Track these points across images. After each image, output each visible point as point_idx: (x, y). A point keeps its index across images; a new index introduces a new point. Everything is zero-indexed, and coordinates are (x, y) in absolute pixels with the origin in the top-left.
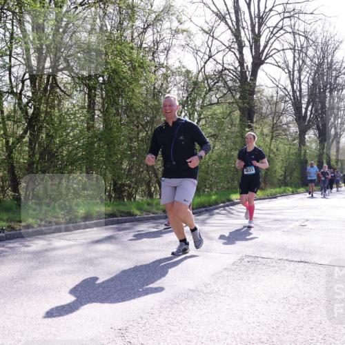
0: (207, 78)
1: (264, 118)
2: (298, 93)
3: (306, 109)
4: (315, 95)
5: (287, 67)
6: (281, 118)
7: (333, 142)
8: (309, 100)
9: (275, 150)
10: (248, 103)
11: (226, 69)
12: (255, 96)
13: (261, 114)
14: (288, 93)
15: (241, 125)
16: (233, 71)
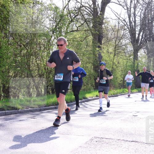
0: (69, 12)
1: (110, 41)
2: (133, 24)
3: (139, 34)
4: (145, 25)
5: (126, 5)
6: (121, 41)
8: (140, 28)
9: (116, 63)
10: (98, 31)
11: (83, 6)
12: (103, 26)
13: (107, 38)
14: (127, 23)
15: (93, 45)
16: (88, 8)
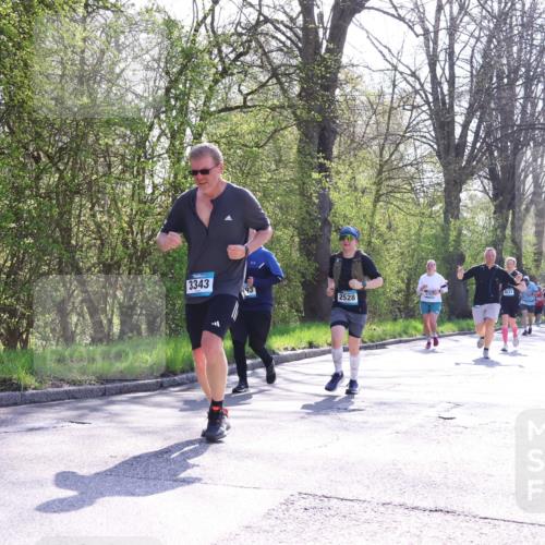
0: (217, 41)
1: (360, 146)
2: (446, 87)
3: (465, 127)
4: (488, 92)
5: (422, 20)
6: (402, 147)
7: (527, 210)
8: (471, 105)
9: (383, 228)
10: (321, 110)
11: (267, 20)
12: (337, 92)
13: (352, 137)
14: (422, 85)
15: (300, 163)
16: (286, 26)
